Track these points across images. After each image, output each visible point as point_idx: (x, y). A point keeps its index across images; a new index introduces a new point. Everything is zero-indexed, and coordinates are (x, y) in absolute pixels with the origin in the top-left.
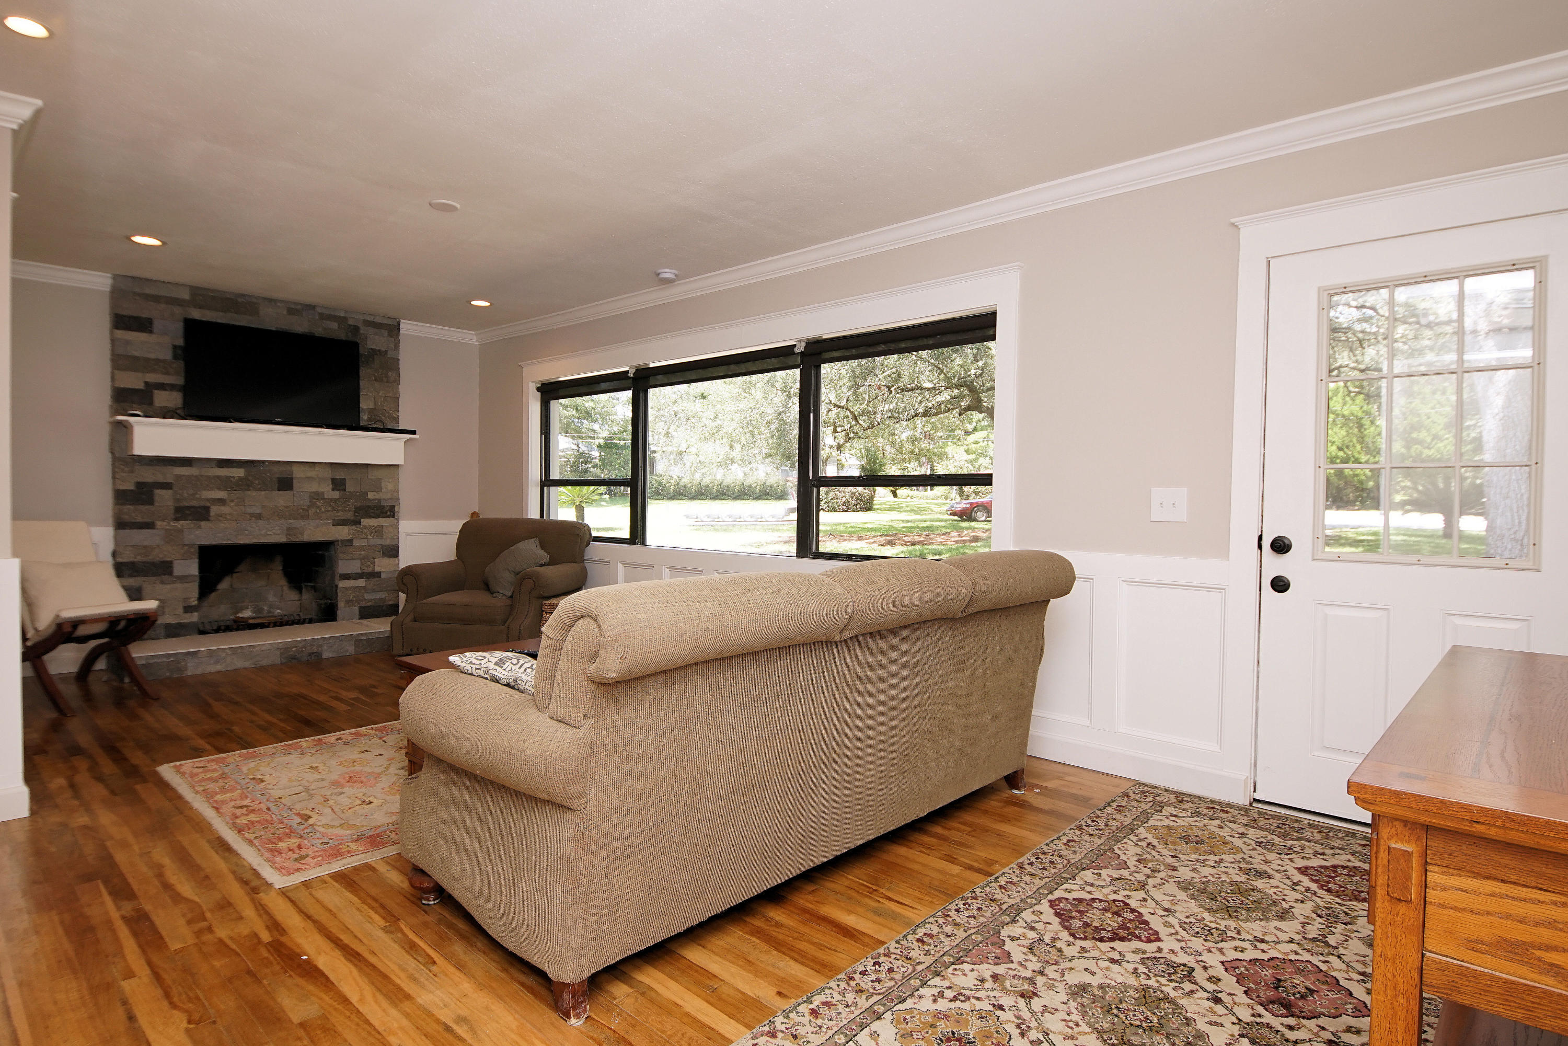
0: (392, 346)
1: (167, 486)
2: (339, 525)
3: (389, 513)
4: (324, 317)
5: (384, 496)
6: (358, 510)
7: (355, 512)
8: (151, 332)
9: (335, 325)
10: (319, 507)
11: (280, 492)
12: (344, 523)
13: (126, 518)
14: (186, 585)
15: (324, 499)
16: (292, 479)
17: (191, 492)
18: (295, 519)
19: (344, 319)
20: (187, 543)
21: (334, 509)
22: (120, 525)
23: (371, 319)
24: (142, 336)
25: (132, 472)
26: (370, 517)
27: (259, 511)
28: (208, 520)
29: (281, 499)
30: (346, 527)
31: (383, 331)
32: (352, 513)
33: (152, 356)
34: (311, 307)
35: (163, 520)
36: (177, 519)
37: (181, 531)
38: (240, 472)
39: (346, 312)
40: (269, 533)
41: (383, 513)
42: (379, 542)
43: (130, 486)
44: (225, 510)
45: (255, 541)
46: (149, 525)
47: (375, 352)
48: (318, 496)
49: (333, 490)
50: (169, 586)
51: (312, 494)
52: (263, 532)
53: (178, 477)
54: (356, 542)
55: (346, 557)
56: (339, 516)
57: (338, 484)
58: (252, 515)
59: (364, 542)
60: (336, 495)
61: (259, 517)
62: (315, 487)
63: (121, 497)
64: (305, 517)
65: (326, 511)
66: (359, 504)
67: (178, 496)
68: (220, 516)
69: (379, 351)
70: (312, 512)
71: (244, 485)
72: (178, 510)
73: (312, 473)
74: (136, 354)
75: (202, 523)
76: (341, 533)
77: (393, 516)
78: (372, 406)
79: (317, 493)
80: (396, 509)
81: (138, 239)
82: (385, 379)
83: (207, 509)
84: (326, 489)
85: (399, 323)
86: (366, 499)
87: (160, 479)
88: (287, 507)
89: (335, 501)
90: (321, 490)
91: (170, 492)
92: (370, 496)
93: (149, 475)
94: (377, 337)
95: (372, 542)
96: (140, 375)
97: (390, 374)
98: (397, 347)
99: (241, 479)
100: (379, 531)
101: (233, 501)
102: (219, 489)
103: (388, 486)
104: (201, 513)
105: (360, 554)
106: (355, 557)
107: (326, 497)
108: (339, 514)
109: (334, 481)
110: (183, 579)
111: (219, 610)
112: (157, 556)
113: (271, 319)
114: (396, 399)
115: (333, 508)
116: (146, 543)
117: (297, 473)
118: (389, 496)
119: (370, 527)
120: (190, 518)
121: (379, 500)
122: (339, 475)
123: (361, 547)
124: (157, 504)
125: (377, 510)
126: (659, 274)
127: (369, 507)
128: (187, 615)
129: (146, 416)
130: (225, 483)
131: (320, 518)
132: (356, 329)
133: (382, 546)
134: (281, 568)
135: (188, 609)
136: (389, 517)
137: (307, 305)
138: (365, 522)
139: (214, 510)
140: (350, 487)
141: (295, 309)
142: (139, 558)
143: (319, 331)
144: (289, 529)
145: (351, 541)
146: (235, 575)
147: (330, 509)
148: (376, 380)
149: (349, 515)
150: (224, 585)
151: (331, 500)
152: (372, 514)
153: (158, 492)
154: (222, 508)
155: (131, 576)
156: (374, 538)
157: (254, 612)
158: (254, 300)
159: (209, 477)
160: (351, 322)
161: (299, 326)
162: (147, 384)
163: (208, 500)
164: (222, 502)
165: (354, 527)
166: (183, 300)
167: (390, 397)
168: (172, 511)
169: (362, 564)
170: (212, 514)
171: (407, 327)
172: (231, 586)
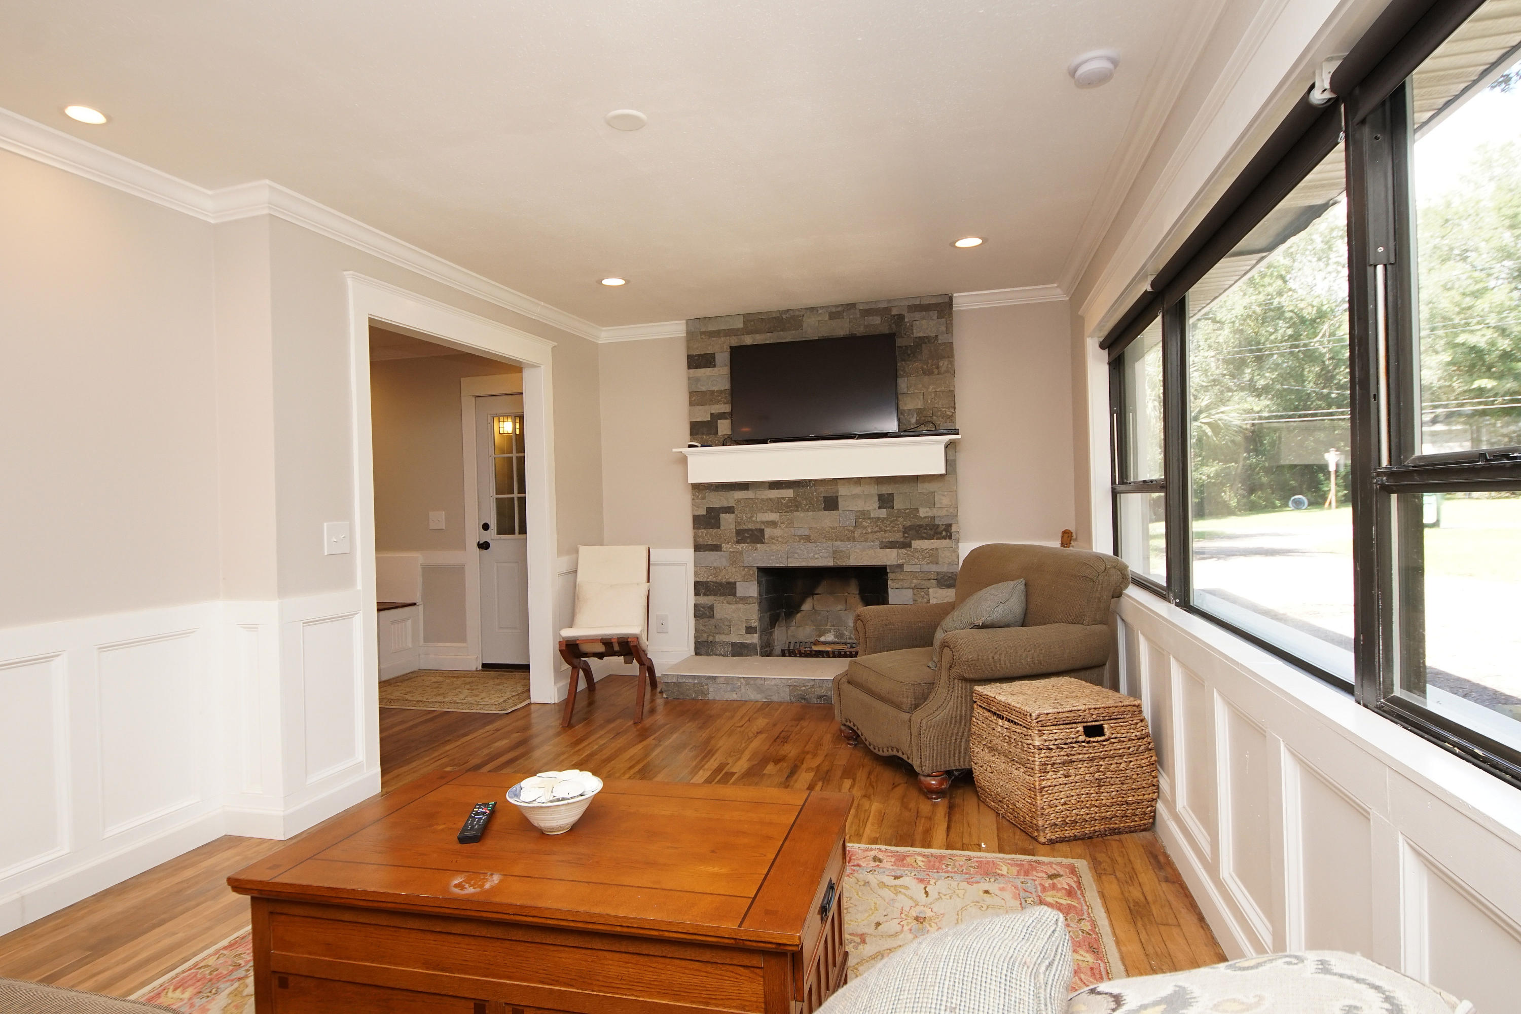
0: (943, 328)
1: (729, 510)
2: (886, 547)
3: (944, 533)
4: (867, 312)
5: (938, 512)
6: (906, 530)
7: (904, 533)
8: (714, 366)
9: (877, 320)
10: (865, 528)
11: (827, 512)
12: (892, 545)
13: (701, 541)
14: (748, 606)
15: (870, 518)
16: (837, 497)
17: (749, 515)
18: (842, 541)
19: (888, 309)
20: (747, 565)
21: (881, 530)
22: (698, 548)
23: (917, 302)
24: (708, 371)
25: (703, 498)
26: (922, 538)
27: (807, 533)
28: (763, 543)
29: (828, 520)
30: (895, 550)
31: (931, 313)
32: (901, 534)
33: (715, 388)
34: (852, 306)
35: (728, 543)
36: (738, 542)
37: (741, 553)
38: (789, 493)
39: (889, 301)
40: (816, 556)
41: (937, 533)
42: (934, 568)
43: (703, 512)
44: (777, 532)
45: (804, 564)
46: (716, 548)
47: (922, 341)
48: (863, 515)
49: (880, 508)
50: (734, 607)
51: (858, 514)
52: (811, 555)
53: (738, 501)
54: (907, 568)
55: (897, 586)
56: (885, 538)
57: (885, 501)
58: (801, 537)
59: (916, 568)
60: (883, 513)
61: (807, 539)
62: (860, 506)
63: (698, 522)
64: (851, 538)
65: (872, 532)
66: (908, 523)
67: (739, 520)
68: (772, 538)
69: (927, 337)
70: (858, 532)
71: (793, 506)
72: (739, 532)
73: (857, 490)
74: (704, 389)
75: (759, 545)
76: (888, 557)
77: (950, 538)
78: (920, 405)
79: (863, 512)
80: (954, 528)
81: (606, 282)
82: (936, 371)
83: (762, 531)
84: (872, 507)
85: (951, 298)
86: (917, 517)
87: (725, 504)
88: (833, 528)
89: (883, 520)
90: (866, 508)
91: (732, 516)
92: (923, 513)
93: (717, 500)
94: (924, 322)
95: (926, 568)
96: (707, 407)
97: (941, 364)
98: (949, 328)
99: (790, 500)
100: (933, 556)
101: (783, 523)
102: (772, 511)
103: (943, 500)
104: (755, 536)
105: (911, 582)
106: (906, 585)
107: (872, 516)
108: (887, 535)
109: (881, 497)
110: (744, 600)
111: (781, 636)
112: (723, 577)
113: (813, 329)
114: (951, 394)
115: (880, 528)
116: (715, 565)
117: (842, 491)
118: (943, 513)
119: (923, 550)
120: (748, 541)
121: (933, 518)
122: (886, 489)
123: (913, 574)
124: (722, 527)
125: (931, 529)
127: (920, 526)
128: (749, 636)
129: (702, 446)
130: (777, 506)
131: (866, 540)
132: (901, 317)
133: (938, 573)
134: (857, 592)
135: (750, 630)
136: (944, 538)
137: (847, 305)
138: (916, 544)
139: (768, 532)
140: (898, 504)
141: (837, 312)
142: (711, 579)
143: (860, 331)
144: (834, 552)
145: (901, 566)
146: (815, 597)
147: (877, 529)
148: (925, 374)
149: (898, 537)
150: (807, 606)
151: (878, 519)
152: (924, 535)
153: (723, 516)
154: (775, 530)
155: (705, 595)
156: (928, 564)
157: (836, 637)
158: (797, 313)
159: (762, 500)
160: (895, 312)
161: (841, 329)
162: (712, 414)
163: (763, 522)
164: (773, 524)
165: (903, 551)
166: (738, 329)
167: (943, 391)
168: (735, 535)
169: (914, 594)
170: (766, 537)
171: (963, 301)
172: (814, 608)
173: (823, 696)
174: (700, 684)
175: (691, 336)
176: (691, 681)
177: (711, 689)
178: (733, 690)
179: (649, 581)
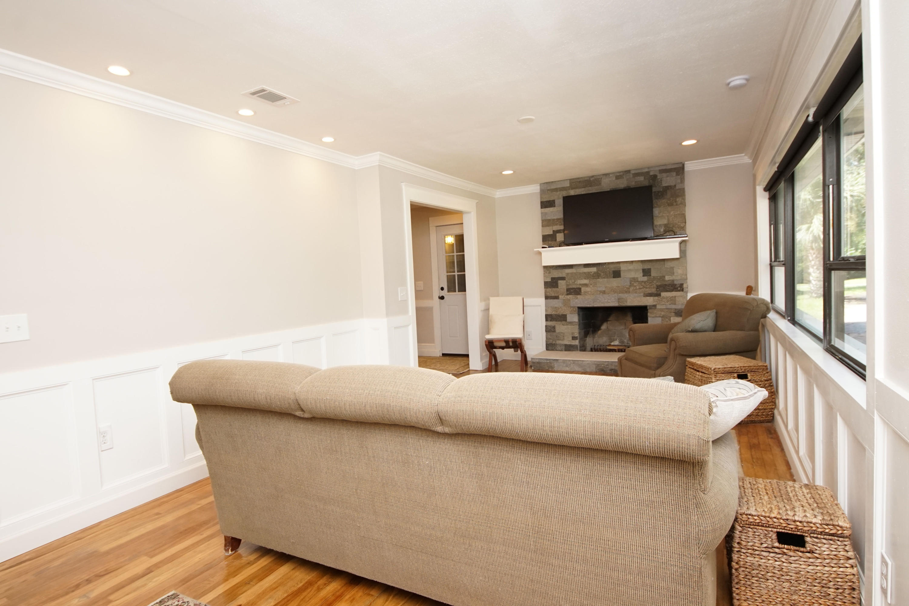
0: (679, 181)
1: (563, 279)
2: (647, 296)
3: (679, 288)
4: (637, 175)
5: (676, 277)
6: (658, 287)
7: (657, 288)
8: (555, 206)
9: (642, 178)
10: (635, 286)
11: (614, 279)
12: (650, 295)
13: (548, 294)
14: (572, 326)
15: (638, 281)
16: (620, 271)
17: (573, 281)
18: (622, 293)
19: (648, 173)
20: (572, 306)
21: (644, 287)
22: (547, 298)
23: (664, 168)
24: (551, 209)
25: (550, 273)
26: (667, 291)
27: (604, 289)
28: (580, 295)
29: (615, 283)
30: (652, 298)
31: (672, 173)
32: (655, 289)
33: (555, 218)
34: (628, 172)
35: (562, 295)
36: (567, 294)
37: (569, 300)
38: (594, 270)
39: (648, 168)
40: (609, 301)
41: (675, 288)
42: (674, 307)
43: (549, 280)
44: (588, 289)
45: (602, 305)
46: (557, 298)
47: (668, 188)
48: (634, 280)
49: (643, 276)
50: (565, 326)
51: (631, 279)
52: (606, 301)
53: (568, 274)
54: (658, 307)
55: (653, 316)
56: (647, 291)
57: (646, 272)
58: (601, 292)
59: (664, 307)
60: (645, 279)
61: (604, 292)
62: (633, 275)
63: (547, 285)
64: (628, 292)
65: (639, 288)
66: (659, 284)
67: (568, 283)
68: (585, 292)
69: (670, 186)
70: (631, 289)
71: (597, 276)
72: (568, 290)
73: (631, 267)
74: (549, 218)
75: (578, 296)
76: (648, 301)
77: (683, 290)
78: (665, 222)
79: (634, 278)
80: (685, 286)
81: (504, 173)
82: (675, 204)
83: (580, 289)
84: (639, 275)
85: (683, 165)
86: (664, 280)
87: (560, 275)
88: (619, 287)
89: (645, 282)
90: (636, 276)
91: (565, 281)
92: (667, 278)
93: (556, 274)
94: (668, 178)
95: (669, 307)
96: (551, 227)
97: (678, 200)
98: (682, 181)
99: (595, 273)
100: (673, 300)
101: (591, 284)
102: (585, 279)
103: (679, 271)
104: (577, 291)
105: (660, 314)
106: (658, 315)
107: (639, 280)
108: (647, 290)
109: (644, 270)
110: (571, 323)
111: (590, 342)
112: (561, 312)
113: (607, 185)
114: (683, 216)
115: (644, 286)
116: (556, 306)
117: (623, 267)
118: (679, 278)
119: (667, 297)
120: (573, 294)
121: (673, 281)
122: (646, 266)
123: (662, 310)
124: (559, 287)
125: (672, 286)
126: (729, 84)
127: (666, 285)
128: (573, 341)
129: (549, 247)
130: (588, 276)
131: (636, 293)
132: (655, 176)
133: (676, 309)
134: (631, 320)
135: (574, 338)
136: (679, 291)
137: (626, 171)
138: (663, 294)
139: (583, 289)
140: (654, 274)
141: (619, 175)
142: (554, 313)
143: (633, 184)
144: (619, 299)
145: (655, 306)
146: (608, 322)
147: (642, 287)
148: (669, 205)
149: (654, 290)
150: (604, 327)
151: (642, 282)
152: (668, 290)
153: (560, 282)
154: (587, 288)
155: (551, 321)
156: (670, 304)
157: (620, 342)
158: (598, 177)
159: (580, 273)
160: (651, 173)
161: (622, 184)
162: (554, 231)
163: (580, 284)
164: (586, 285)
165: (656, 298)
166: (567, 187)
167: (679, 214)
168: (566, 291)
169: (662, 320)
170: (582, 291)
171: (689, 166)
172: (608, 328)
173: (613, 369)
174: (551, 363)
175: (542, 192)
176: (545, 361)
177: (555, 365)
178: (567, 366)
179: (523, 314)
